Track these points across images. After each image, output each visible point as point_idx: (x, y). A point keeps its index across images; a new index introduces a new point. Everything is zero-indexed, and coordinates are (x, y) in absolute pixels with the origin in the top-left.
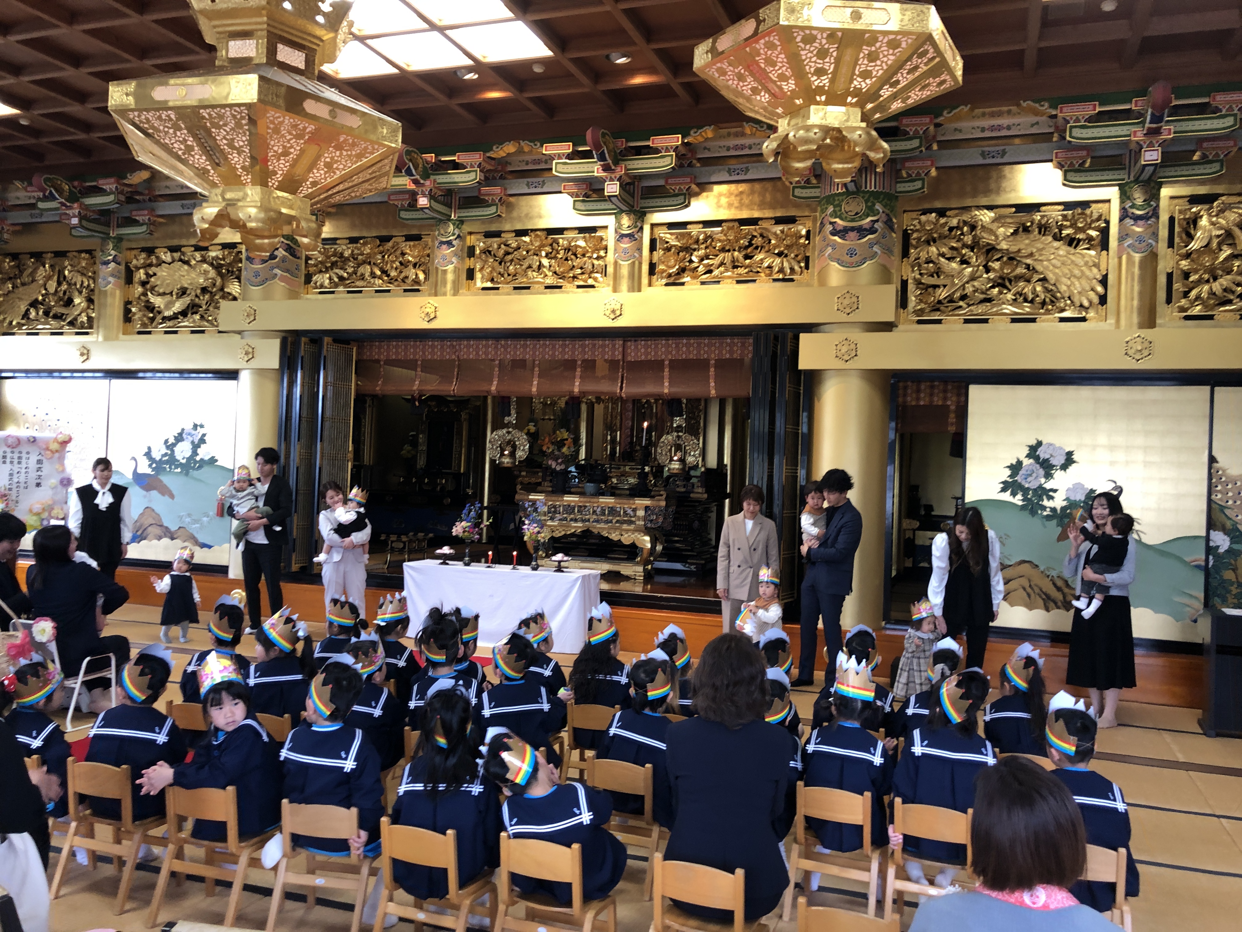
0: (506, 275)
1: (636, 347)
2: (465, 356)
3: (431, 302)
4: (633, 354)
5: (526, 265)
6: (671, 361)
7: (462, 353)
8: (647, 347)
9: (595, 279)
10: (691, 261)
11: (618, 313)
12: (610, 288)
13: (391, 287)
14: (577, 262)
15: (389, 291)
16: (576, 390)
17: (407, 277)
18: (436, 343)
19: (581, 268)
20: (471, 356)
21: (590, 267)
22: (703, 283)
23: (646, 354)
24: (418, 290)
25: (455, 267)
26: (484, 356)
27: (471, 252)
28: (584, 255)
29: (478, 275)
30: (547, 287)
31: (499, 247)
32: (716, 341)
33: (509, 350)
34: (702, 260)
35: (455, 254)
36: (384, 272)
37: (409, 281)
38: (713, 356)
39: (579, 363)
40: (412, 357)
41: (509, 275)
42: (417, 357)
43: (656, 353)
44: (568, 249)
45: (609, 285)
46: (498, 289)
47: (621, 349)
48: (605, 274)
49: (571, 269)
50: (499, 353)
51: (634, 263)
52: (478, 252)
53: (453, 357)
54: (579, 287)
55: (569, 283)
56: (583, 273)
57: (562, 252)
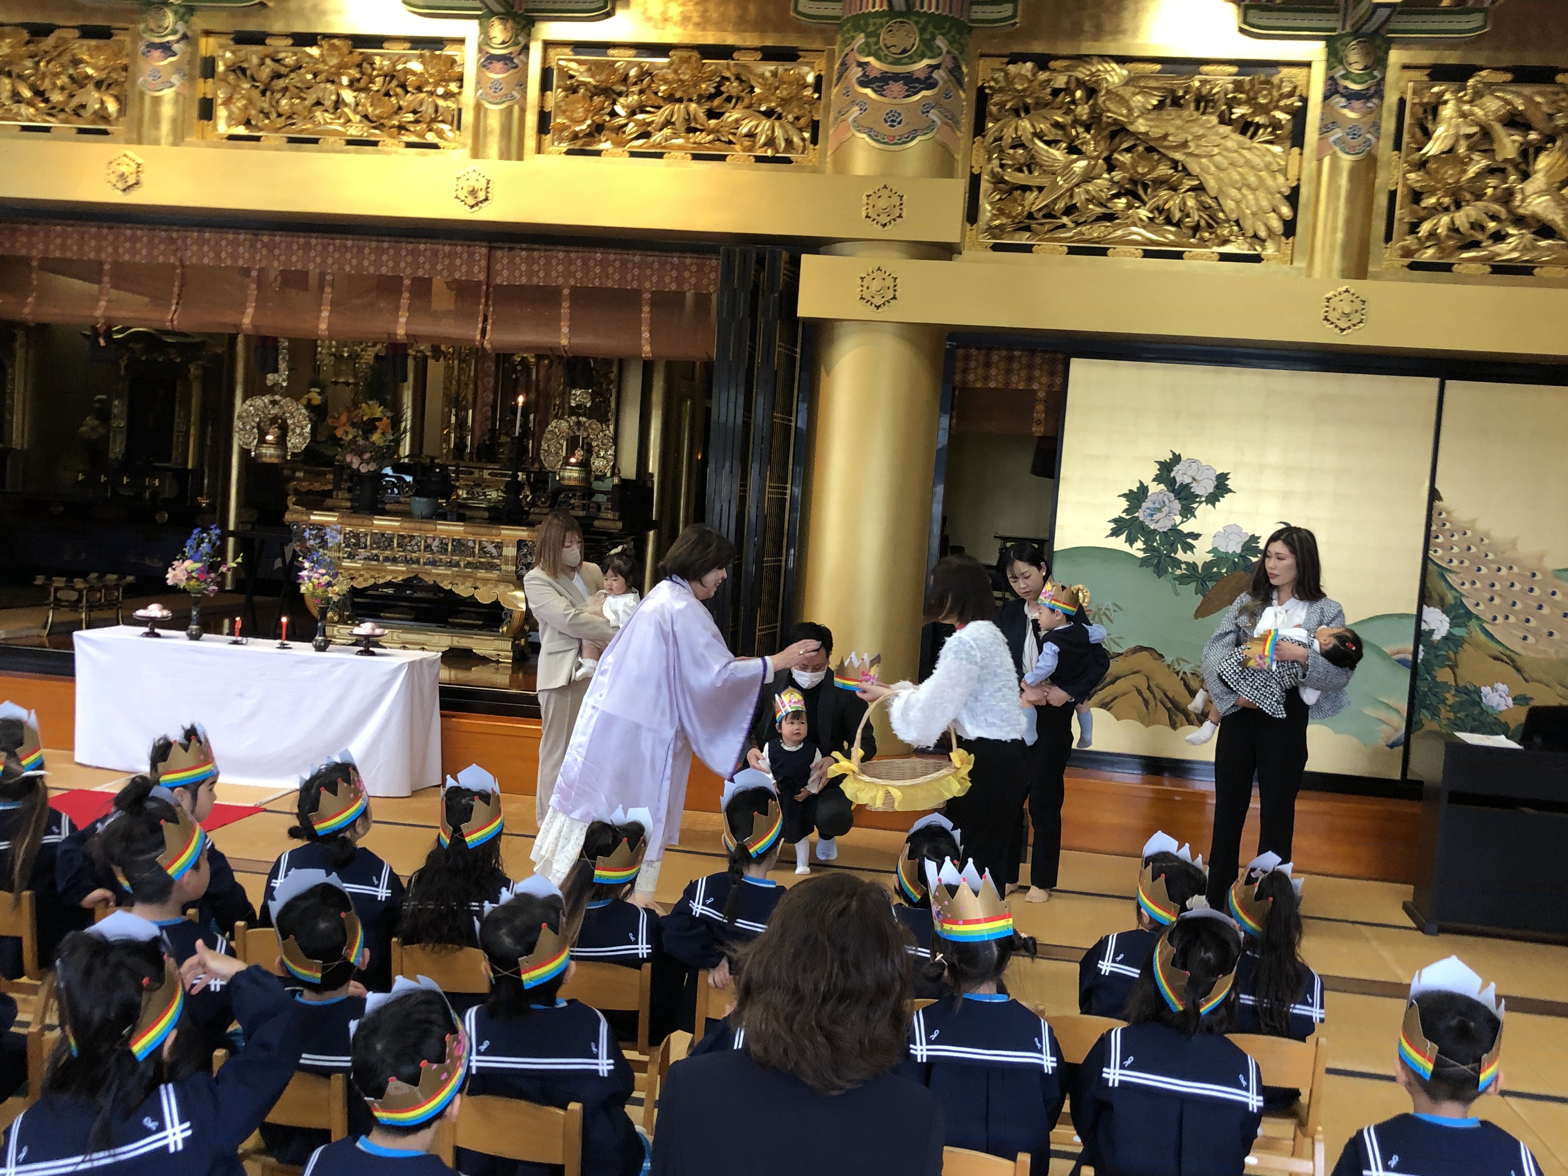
0: (274, 116)
1: (512, 261)
2: (194, 260)
3: (128, 153)
4: (505, 273)
5: (311, 98)
6: (574, 289)
7: (189, 253)
8: (530, 261)
9: (440, 134)
10: (613, 114)
11: (481, 195)
12: (467, 151)
13: (53, 123)
14: (407, 100)
15: (47, 130)
16: (401, 331)
17: (83, 106)
18: (139, 233)
19: (415, 112)
20: (206, 261)
21: (431, 110)
22: (633, 154)
23: (530, 274)
24: (105, 132)
25: (178, 94)
26: (229, 262)
27: (208, 68)
28: (419, 89)
29: (222, 113)
30: (350, 142)
31: (262, 63)
32: (654, 259)
33: (277, 252)
34: (633, 113)
35: (177, 68)
36: (39, 93)
37: (87, 113)
38: (647, 285)
39: (407, 282)
40: (92, 255)
41: (279, 115)
42: (103, 256)
43: (547, 275)
44: (390, 76)
45: (464, 146)
46: (258, 139)
47: (483, 263)
48: (457, 122)
49: (396, 113)
50: (258, 257)
51: (510, 109)
52: (221, 68)
53: (172, 260)
54: (409, 145)
55: (391, 136)
56: (417, 122)
57: (379, 80)
